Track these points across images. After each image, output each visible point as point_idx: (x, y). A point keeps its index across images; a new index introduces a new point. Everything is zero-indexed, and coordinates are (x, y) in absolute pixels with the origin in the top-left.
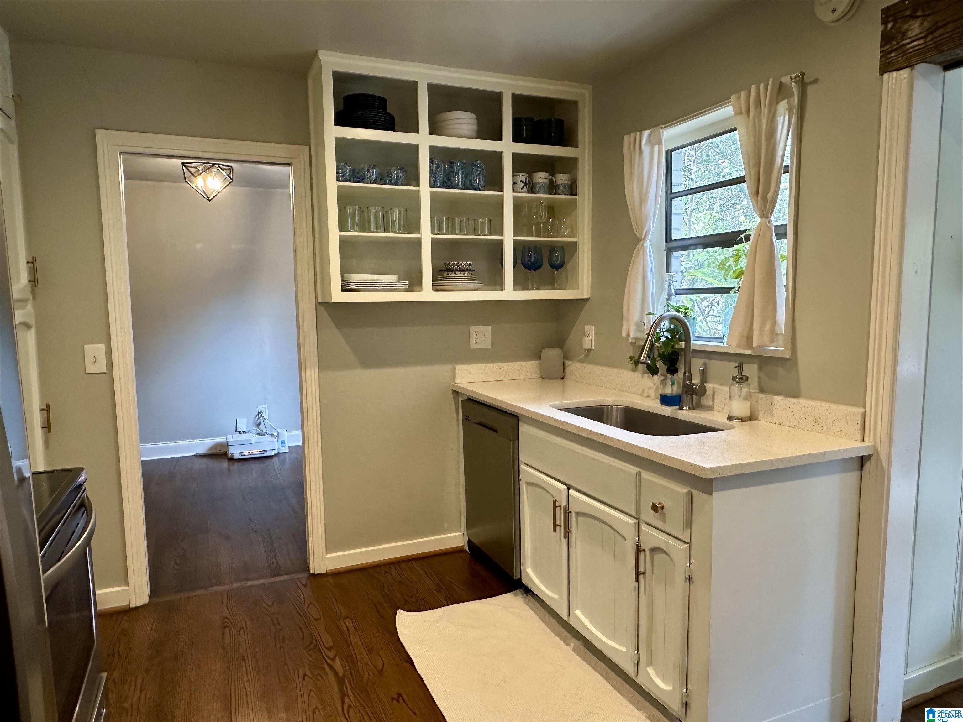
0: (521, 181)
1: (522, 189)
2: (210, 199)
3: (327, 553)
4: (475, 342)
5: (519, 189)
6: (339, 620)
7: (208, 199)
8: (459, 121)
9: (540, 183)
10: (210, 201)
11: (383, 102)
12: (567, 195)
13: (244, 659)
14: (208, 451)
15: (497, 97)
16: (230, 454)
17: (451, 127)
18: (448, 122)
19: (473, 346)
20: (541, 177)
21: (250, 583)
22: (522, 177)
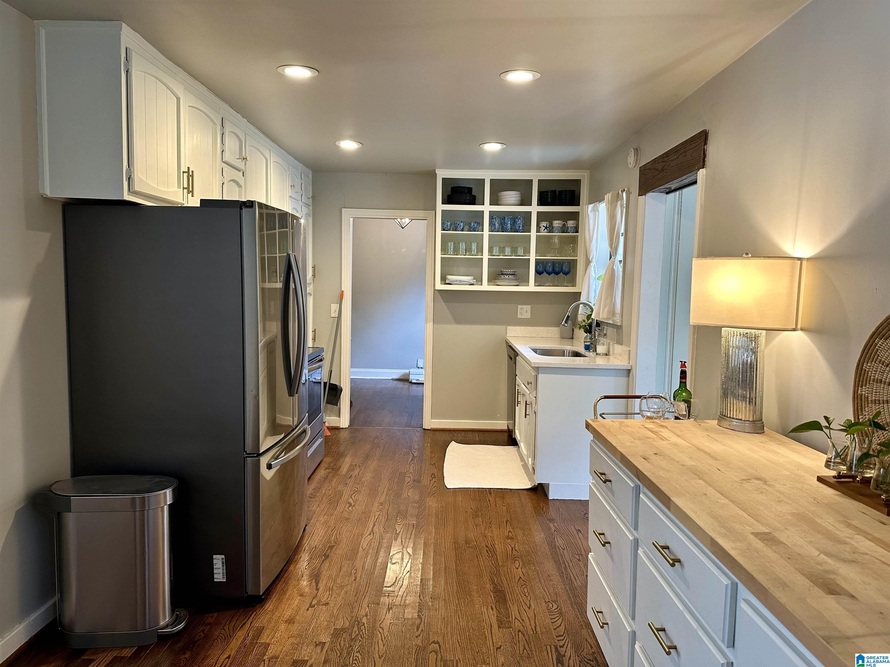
0: (544, 226)
1: (544, 230)
2: (403, 227)
3: (431, 419)
4: (521, 314)
5: (543, 231)
6: (425, 443)
7: (402, 227)
8: (509, 196)
9: (556, 226)
10: (403, 228)
11: (470, 190)
12: (573, 233)
13: (379, 447)
14: (400, 377)
15: (530, 182)
16: (410, 380)
17: (505, 199)
18: (502, 197)
19: (519, 316)
20: (557, 224)
21: (394, 428)
22: (544, 224)
